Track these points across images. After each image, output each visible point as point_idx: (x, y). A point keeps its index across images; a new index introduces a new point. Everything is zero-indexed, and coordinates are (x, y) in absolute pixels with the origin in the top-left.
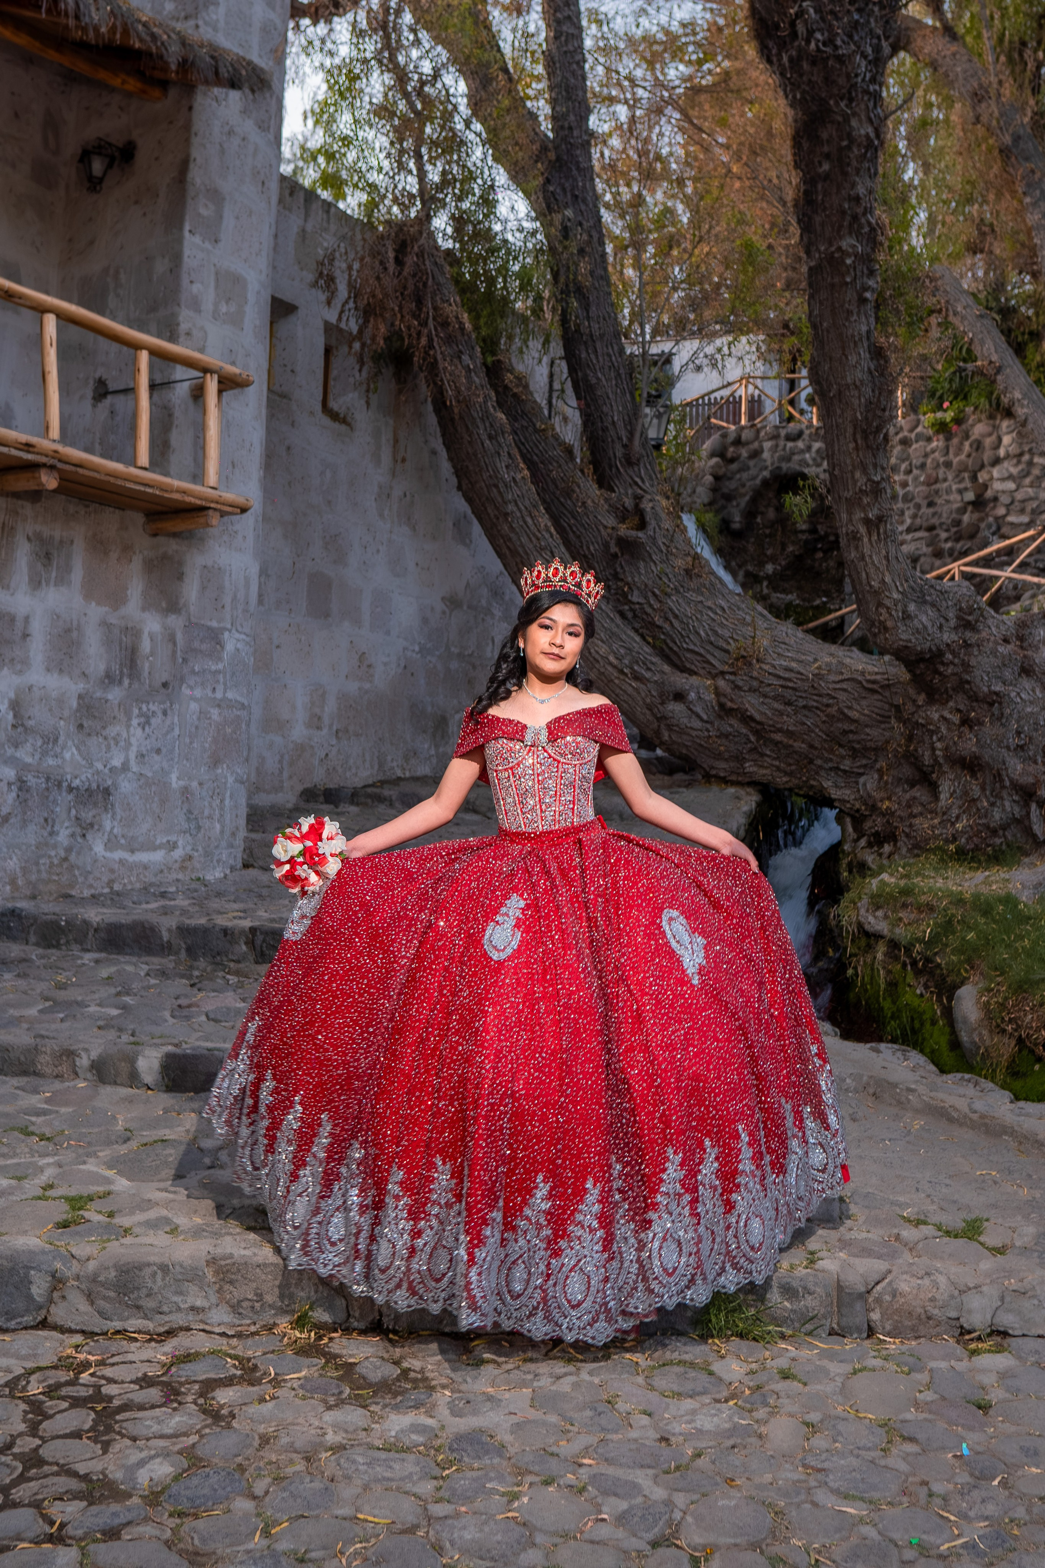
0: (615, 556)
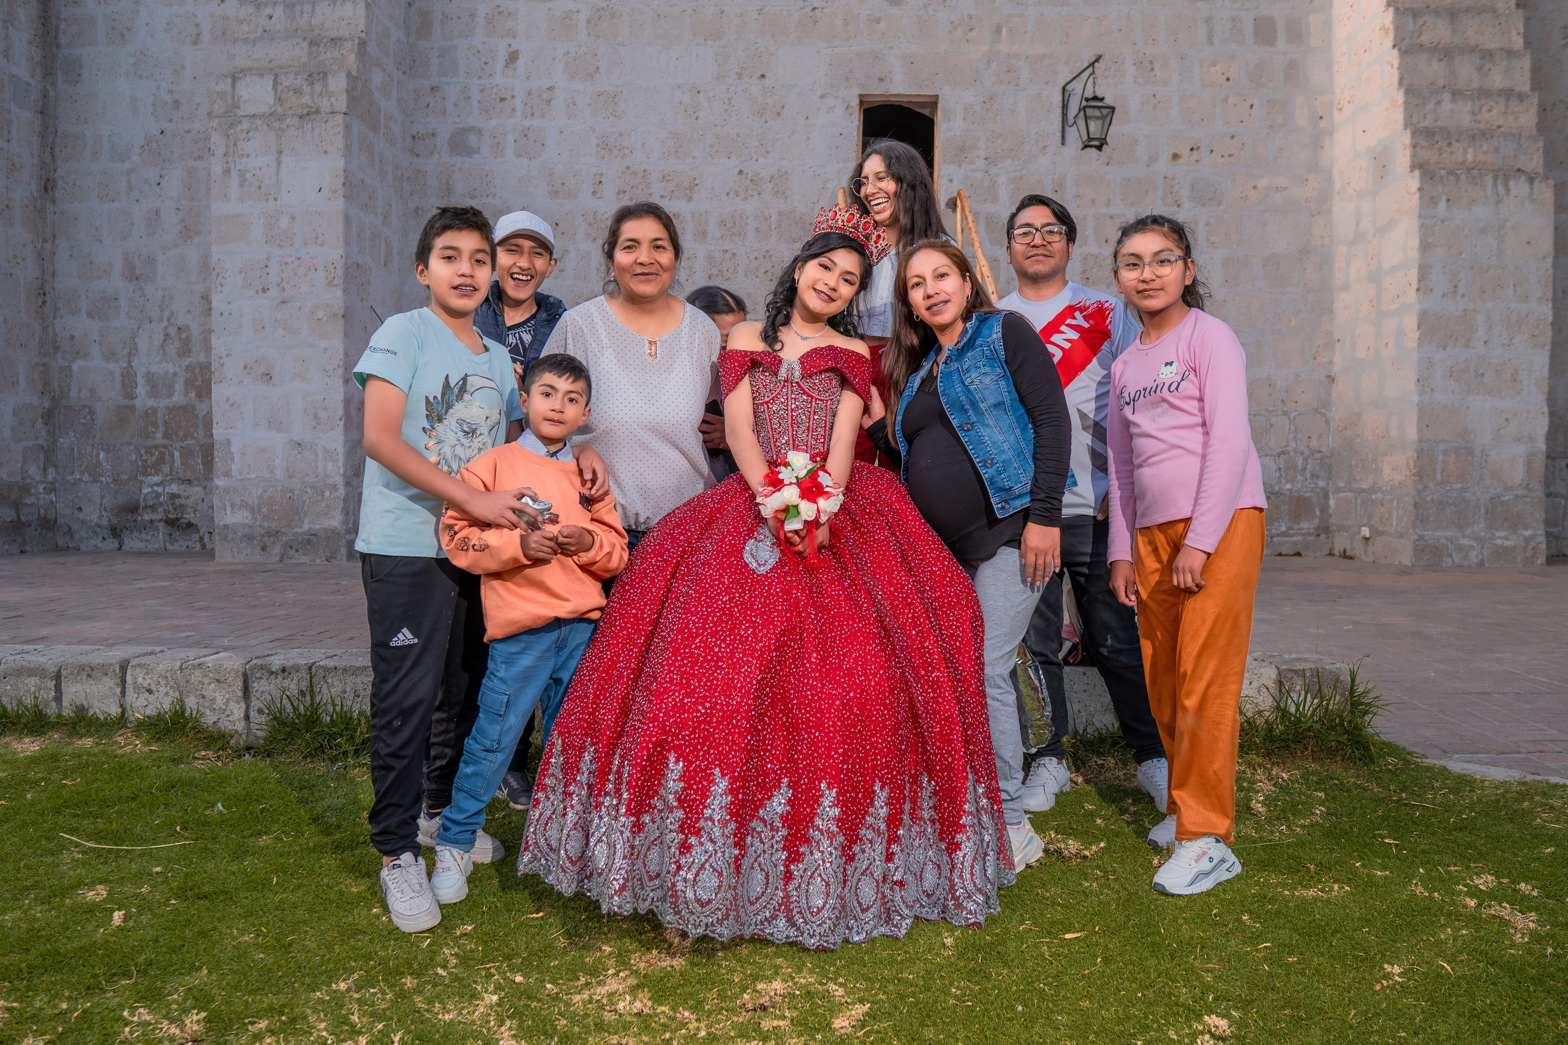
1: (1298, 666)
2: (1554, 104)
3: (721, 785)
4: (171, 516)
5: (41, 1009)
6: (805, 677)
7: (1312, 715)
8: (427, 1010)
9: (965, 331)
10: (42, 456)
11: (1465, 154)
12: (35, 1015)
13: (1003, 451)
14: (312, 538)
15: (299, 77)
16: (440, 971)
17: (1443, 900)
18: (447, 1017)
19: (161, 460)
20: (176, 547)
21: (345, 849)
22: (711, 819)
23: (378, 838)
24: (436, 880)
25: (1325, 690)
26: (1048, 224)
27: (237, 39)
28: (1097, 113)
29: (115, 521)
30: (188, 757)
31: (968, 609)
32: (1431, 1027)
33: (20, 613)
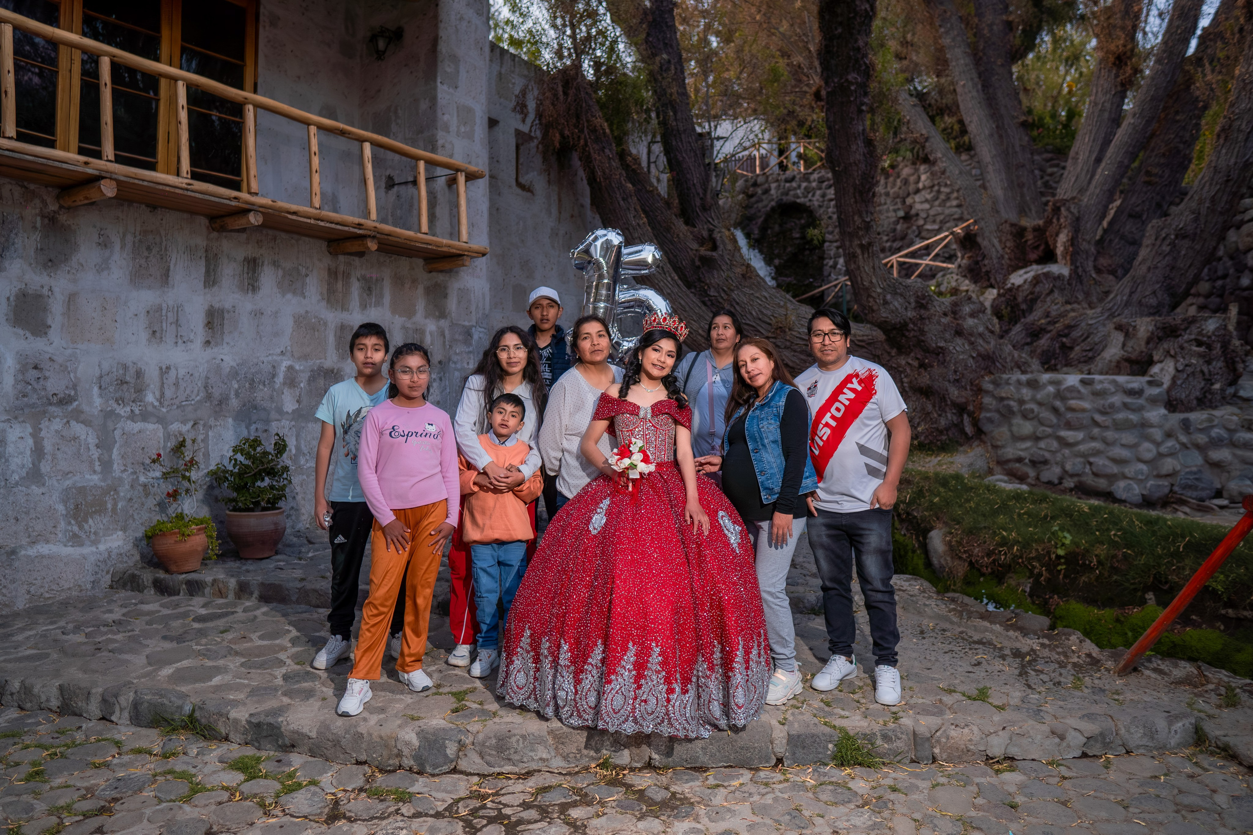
0: (698, 267)
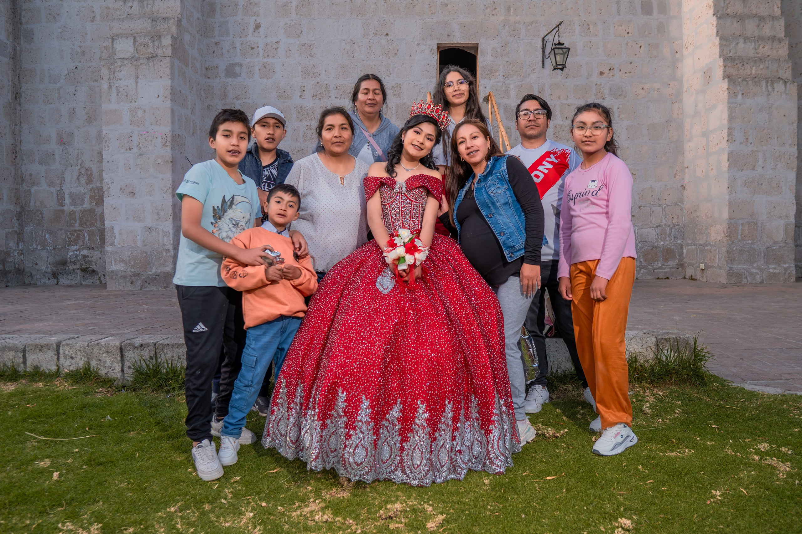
1: (667, 336)
2: (797, 44)
3: (366, 403)
4: (83, 267)
5: (16, 524)
6: (408, 346)
7: (674, 362)
8: (216, 521)
9: (487, 166)
10: (16, 236)
11: (751, 71)
12: (12, 527)
13: (509, 227)
14: (157, 277)
15: (147, 38)
16: (223, 501)
17: (742, 457)
18: (227, 525)
19: (78, 238)
20: (87, 283)
21: (174, 438)
22: (361, 421)
23: (190, 433)
24: (221, 453)
25: (681, 349)
26: (537, 109)
27: (114, 19)
28: (561, 51)
29: (55, 270)
30: (92, 391)
31: (494, 309)
32: (736, 522)
33: (5, 318)
